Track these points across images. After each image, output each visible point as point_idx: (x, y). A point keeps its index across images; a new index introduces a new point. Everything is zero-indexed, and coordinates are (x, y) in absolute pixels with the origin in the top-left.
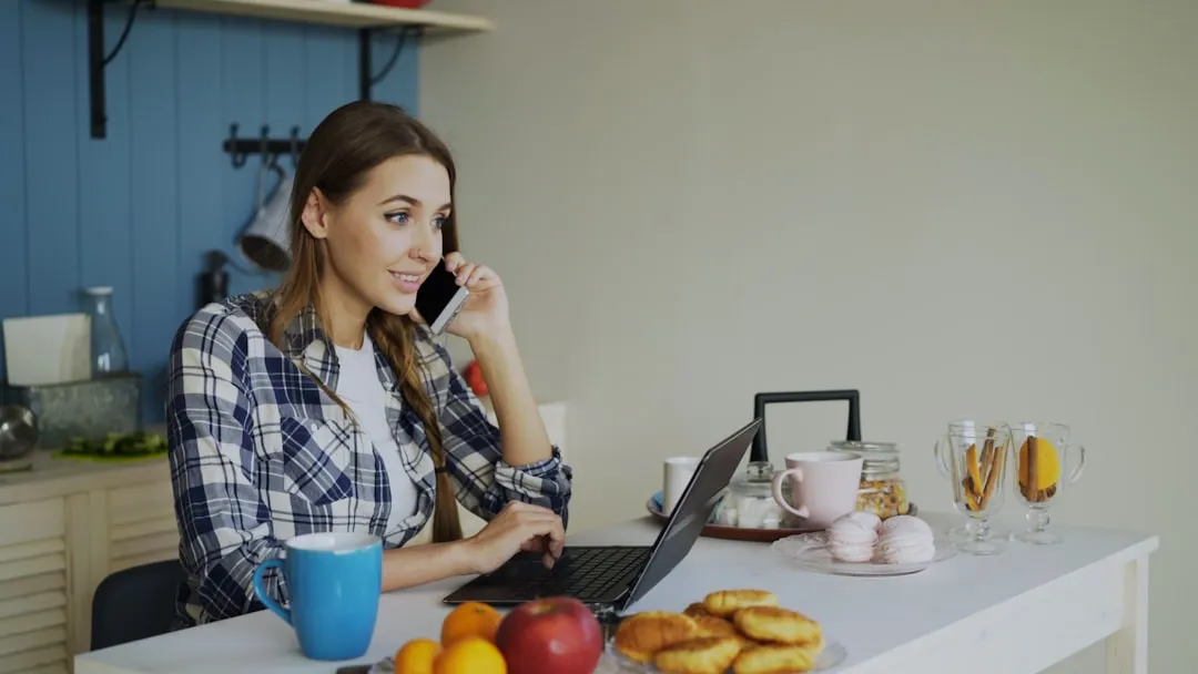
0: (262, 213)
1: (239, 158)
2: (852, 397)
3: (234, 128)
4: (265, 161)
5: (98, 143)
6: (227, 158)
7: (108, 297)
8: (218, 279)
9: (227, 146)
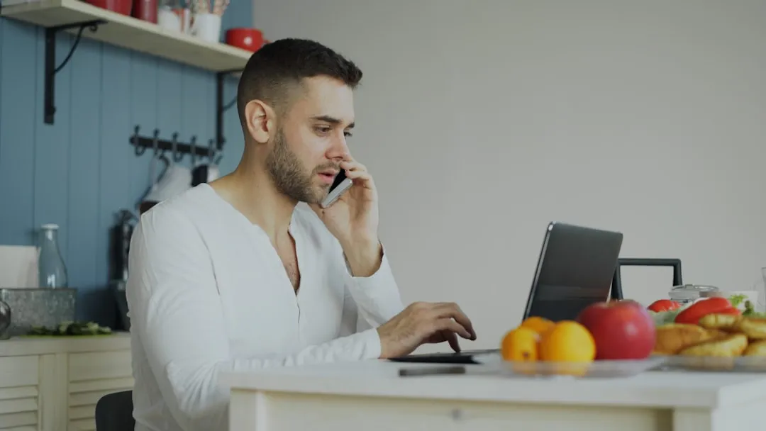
0: (155, 188)
1: (140, 149)
2: (676, 264)
3: (137, 129)
4: (156, 154)
5: (48, 127)
6: (132, 148)
7: (55, 231)
8: (126, 229)
9: (132, 140)
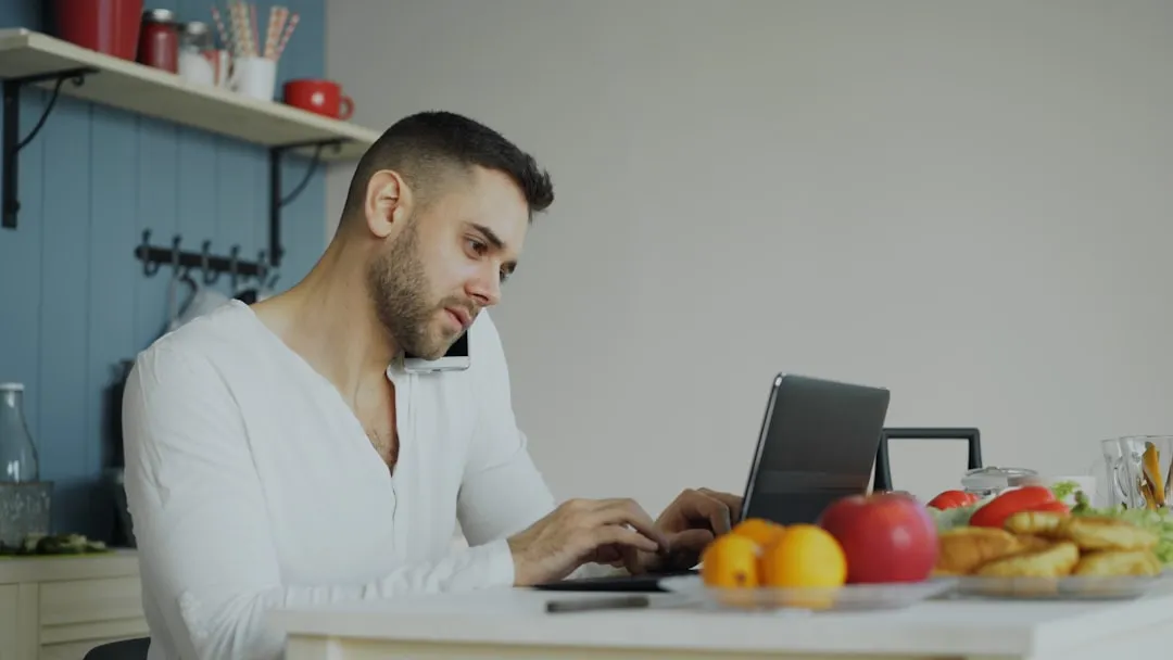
1: (152, 266)
2: (972, 436)
3: (146, 235)
4: (176, 272)
5: (9, 232)
6: (139, 265)
7: (19, 393)
9: (139, 253)
